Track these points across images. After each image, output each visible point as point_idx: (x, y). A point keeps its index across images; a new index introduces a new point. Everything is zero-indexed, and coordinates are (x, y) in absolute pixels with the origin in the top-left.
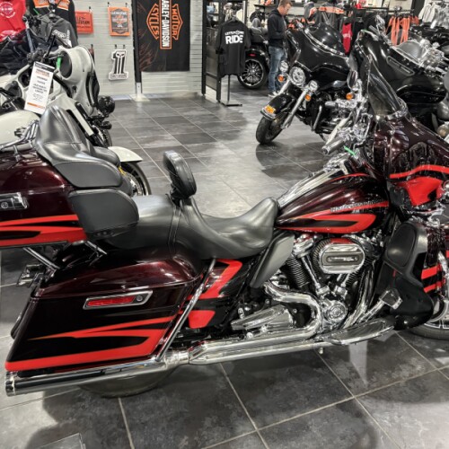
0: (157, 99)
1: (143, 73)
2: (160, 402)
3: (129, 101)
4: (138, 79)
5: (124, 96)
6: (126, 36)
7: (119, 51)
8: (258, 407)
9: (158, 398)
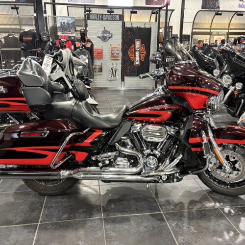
0: (131, 90)
1: (125, 77)
2: (63, 200)
3: (118, 90)
4: (123, 80)
5: (116, 88)
6: (118, 59)
7: (114, 66)
8: (109, 209)
9: (63, 198)
